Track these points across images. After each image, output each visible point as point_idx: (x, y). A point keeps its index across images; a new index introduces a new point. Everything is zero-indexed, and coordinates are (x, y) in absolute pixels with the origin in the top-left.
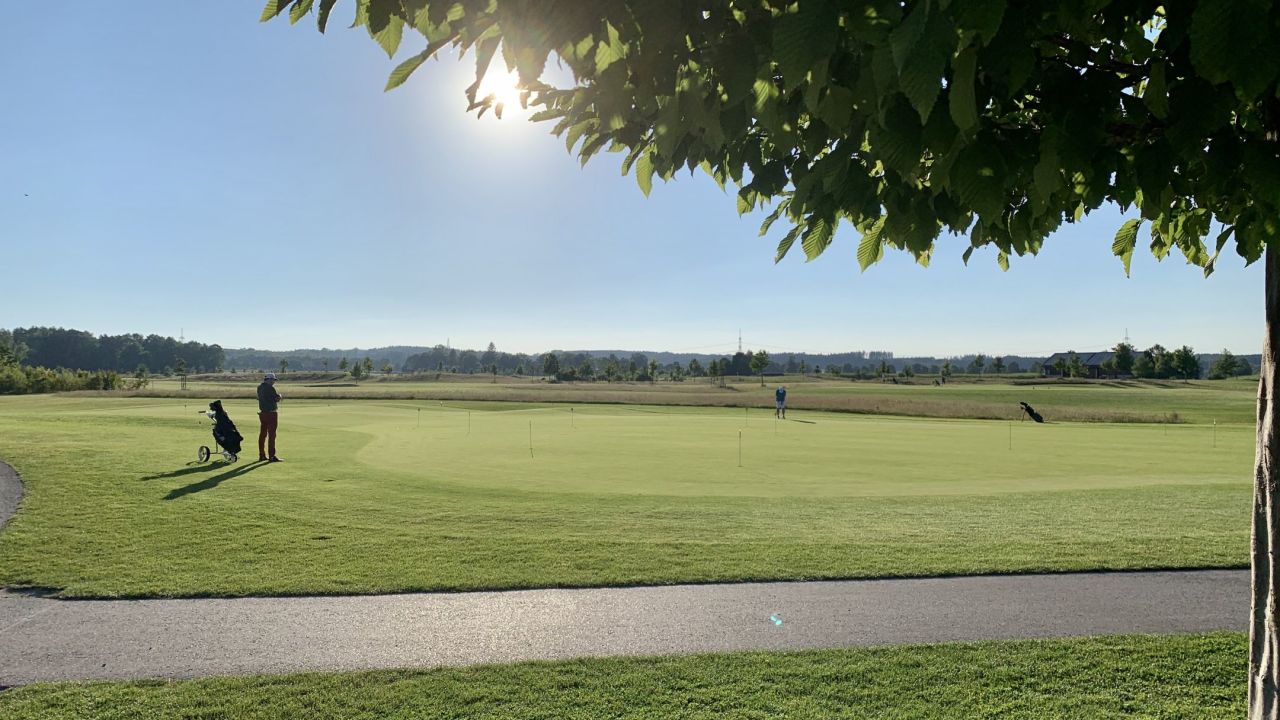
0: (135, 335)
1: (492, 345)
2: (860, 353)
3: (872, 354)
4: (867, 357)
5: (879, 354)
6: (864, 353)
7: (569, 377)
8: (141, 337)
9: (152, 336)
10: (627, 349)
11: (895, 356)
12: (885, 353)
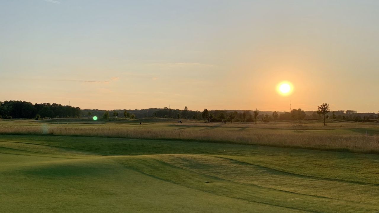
0: (48, 104)
1: (186, 107)
2: (342, 111)
3: (348, 111)
4: (345, 112)
5: (350, 111)
6: (344, 111)
7: (214, 120)
8: (50, 104)
9: (54, 104)
10: (242, 110)
11: (357, 113)
12: (353, 111)
